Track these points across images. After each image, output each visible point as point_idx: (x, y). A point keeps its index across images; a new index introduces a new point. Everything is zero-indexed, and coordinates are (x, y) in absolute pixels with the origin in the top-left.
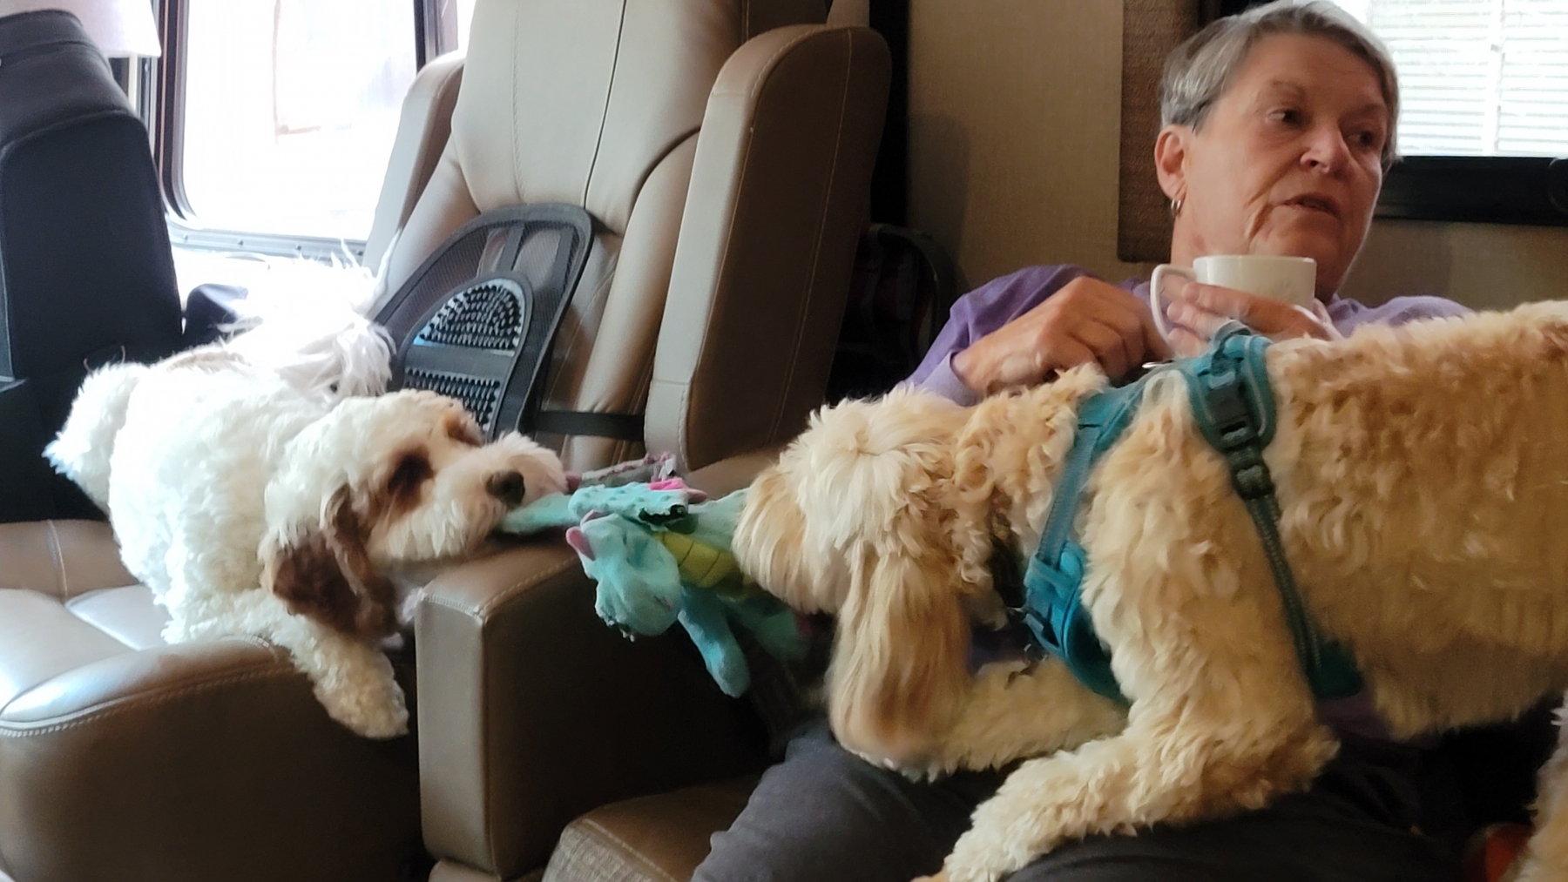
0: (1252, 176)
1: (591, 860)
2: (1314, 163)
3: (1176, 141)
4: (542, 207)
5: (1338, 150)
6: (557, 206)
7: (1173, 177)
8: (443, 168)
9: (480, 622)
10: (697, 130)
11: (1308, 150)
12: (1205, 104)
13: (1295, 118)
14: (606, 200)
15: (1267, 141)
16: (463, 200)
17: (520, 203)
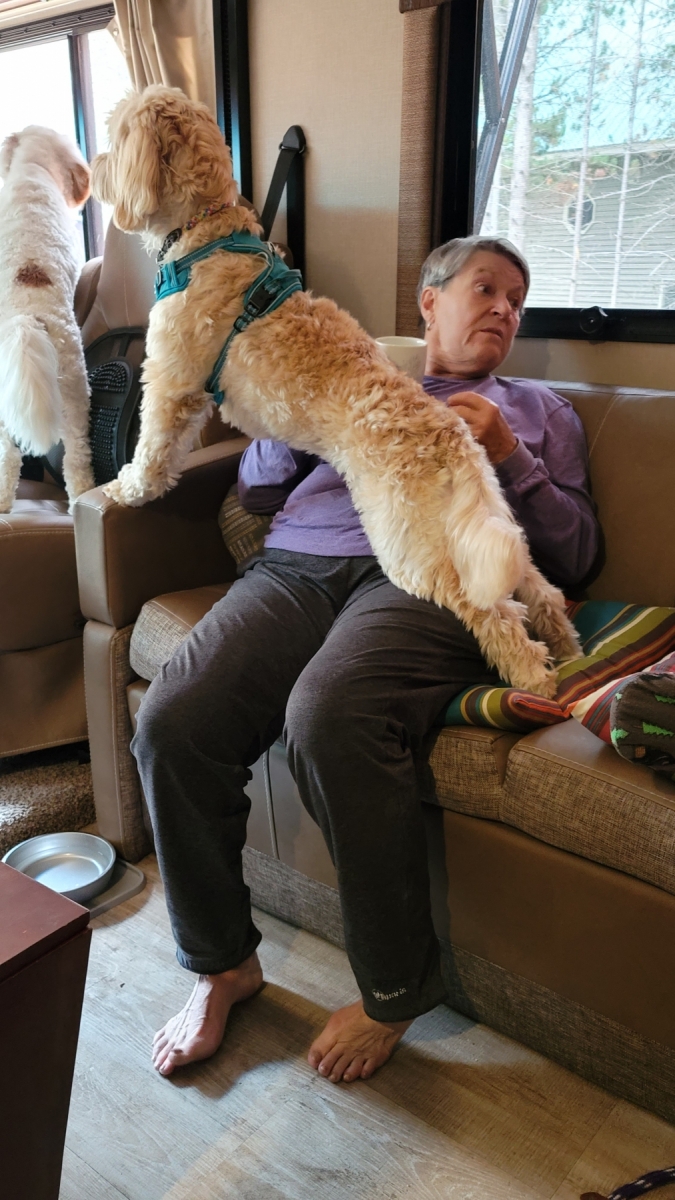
0: (469, 316)
1: (155, 619)
2: (496, 313)
3: (431, 294)
5: (507, 307)
7: (429, 312)
9: (102, 513)
11: (493, 307)
12: (449, 278)
13: (489, 291)
15: (476, 299)
17: (126, 326)
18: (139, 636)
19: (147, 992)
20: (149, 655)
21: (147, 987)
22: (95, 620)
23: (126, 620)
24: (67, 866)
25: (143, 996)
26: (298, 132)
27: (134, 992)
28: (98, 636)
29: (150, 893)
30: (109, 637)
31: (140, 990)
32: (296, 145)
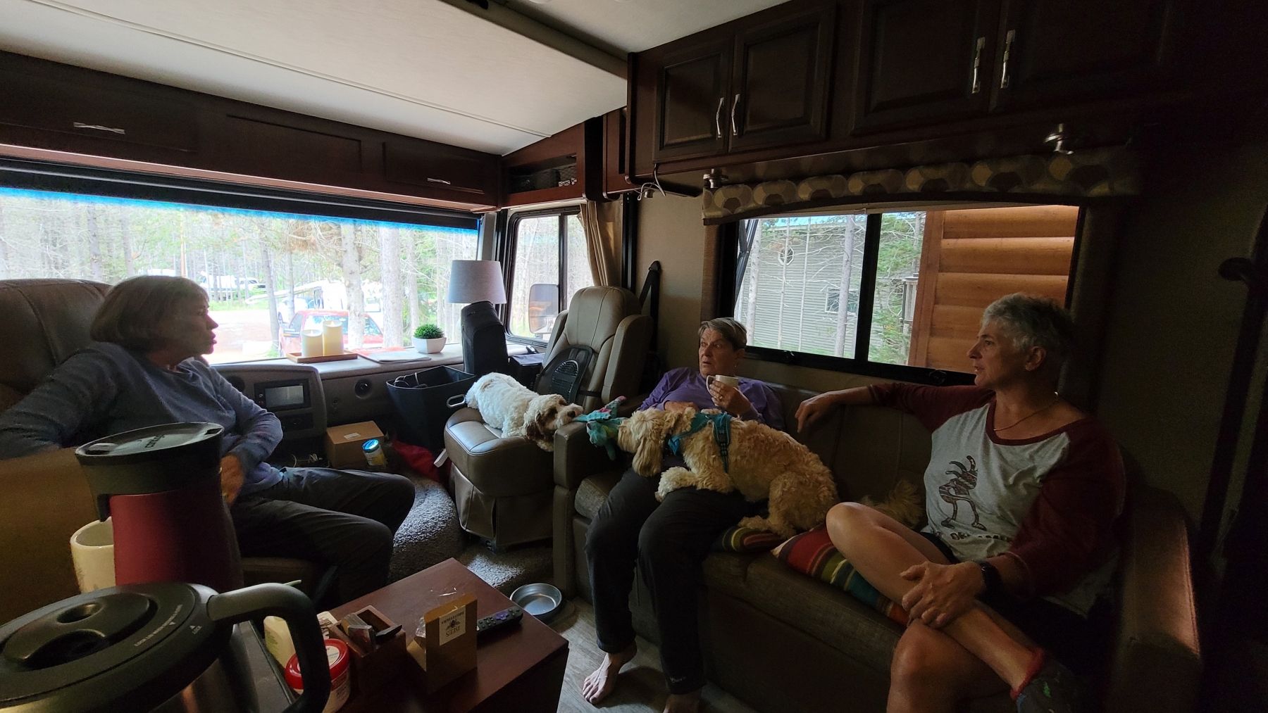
1: (587, 487)
4: (581, 345)
6: (585, 346)
8: (563, 335)
9: (567, 439)
10: (614, 335)
14: (595, 346)
16: (566, 341)
17: (578, 344)
18: (579, 495)
19: (576, 668)
20: (584, 504)
21: (577, 666)
22: (559, 485)
23: (574, 487)
24: (540, 599)
25: (575, 670)
26: (657, 264)
27: (571, 668)
28: (561, 492)
29: (577, 616)
30: (566, 493)
31: (573, 667)
32: (657, 269)
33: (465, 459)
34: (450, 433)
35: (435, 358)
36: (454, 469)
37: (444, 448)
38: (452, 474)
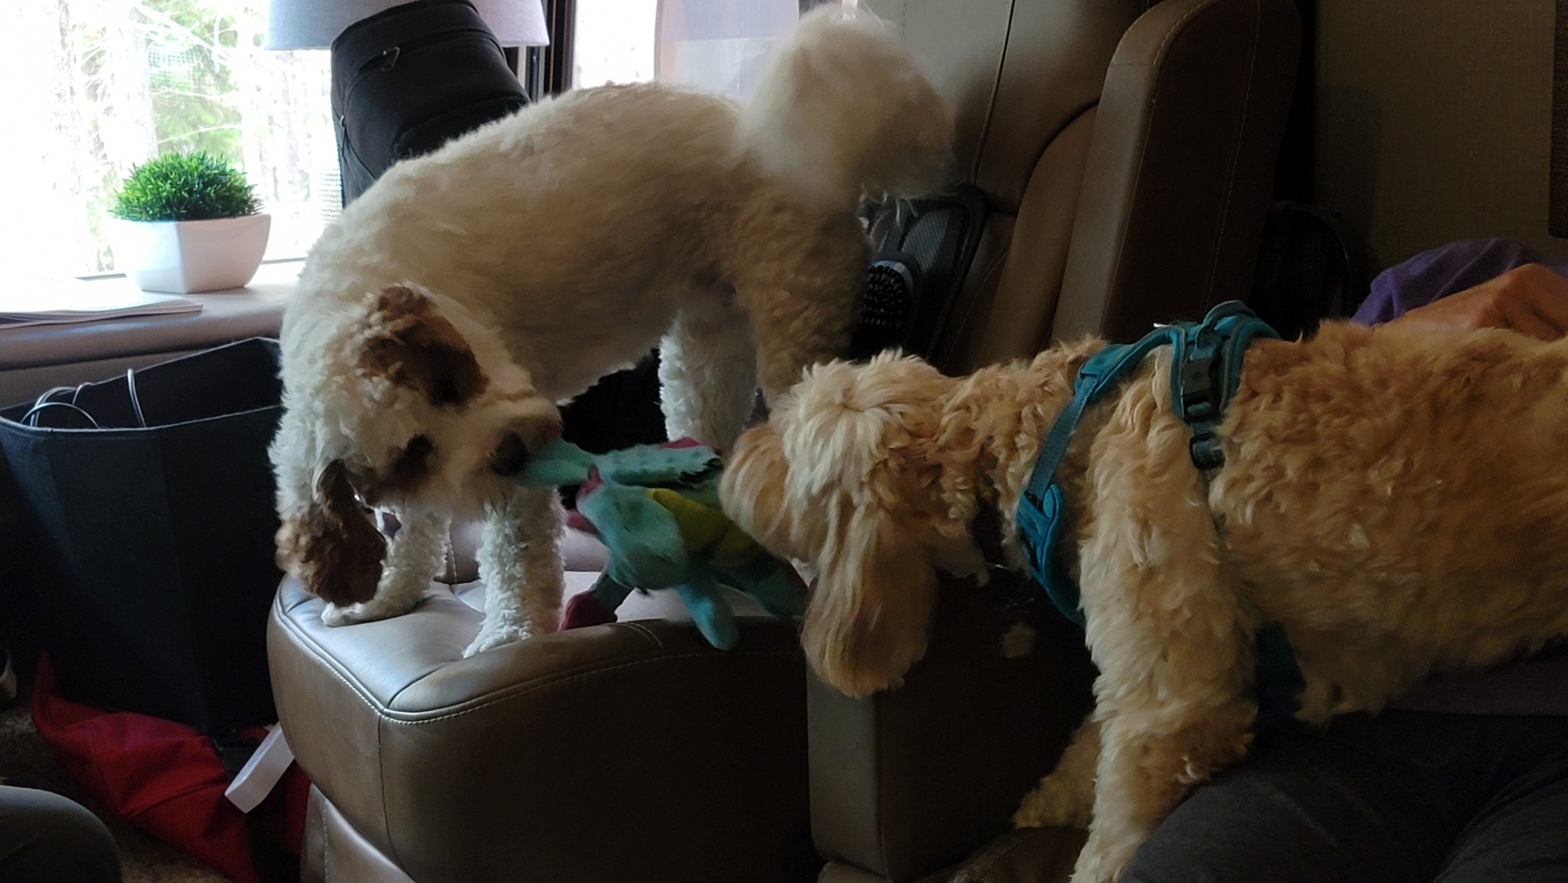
10: (1095, 102)
33: (367, 749)
34: (294, 634)
35: (217, 308)
36: (320, 814)
37: (274, 720)
38: (315, 841)
